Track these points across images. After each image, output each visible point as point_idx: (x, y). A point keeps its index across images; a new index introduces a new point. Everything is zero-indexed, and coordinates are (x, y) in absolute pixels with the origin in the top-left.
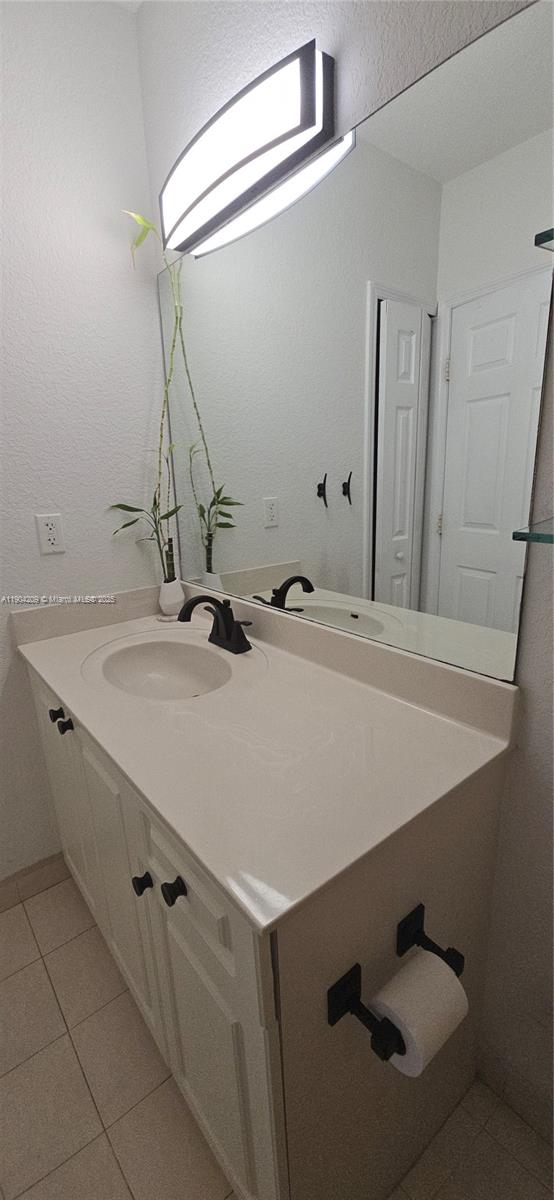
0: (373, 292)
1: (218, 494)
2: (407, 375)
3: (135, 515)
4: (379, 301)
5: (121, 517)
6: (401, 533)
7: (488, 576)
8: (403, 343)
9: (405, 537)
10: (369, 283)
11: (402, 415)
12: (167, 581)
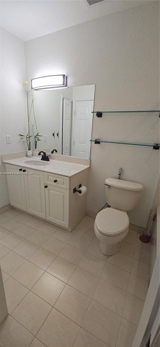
0: (62, 97)
1: (38, 134)
2: (68, 113)
3: (23, 137)
4: (63, 99)
5: (20, 137)
6: (67, 144)
7: (84, 153)
8: (67, 107)
9: (68, 145)
10: (61, 95)
11: (67, 121)
12: (29, 150)
